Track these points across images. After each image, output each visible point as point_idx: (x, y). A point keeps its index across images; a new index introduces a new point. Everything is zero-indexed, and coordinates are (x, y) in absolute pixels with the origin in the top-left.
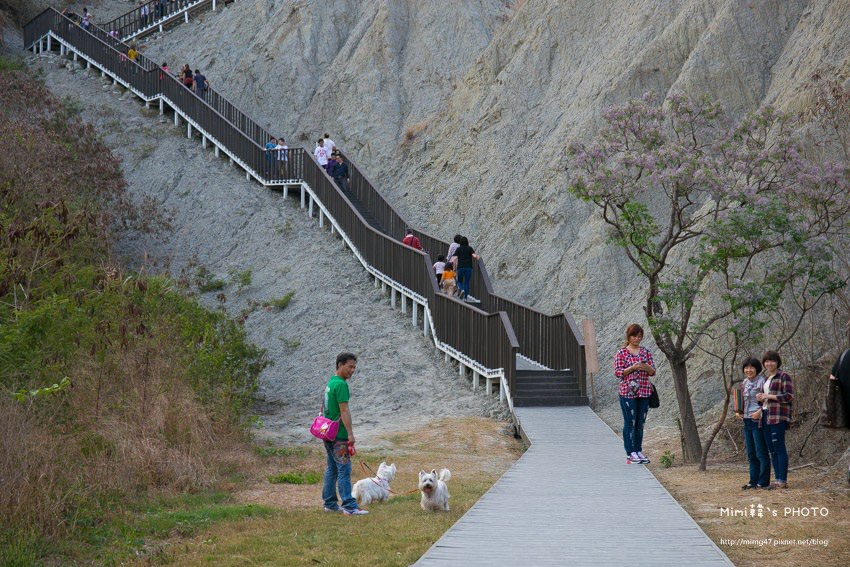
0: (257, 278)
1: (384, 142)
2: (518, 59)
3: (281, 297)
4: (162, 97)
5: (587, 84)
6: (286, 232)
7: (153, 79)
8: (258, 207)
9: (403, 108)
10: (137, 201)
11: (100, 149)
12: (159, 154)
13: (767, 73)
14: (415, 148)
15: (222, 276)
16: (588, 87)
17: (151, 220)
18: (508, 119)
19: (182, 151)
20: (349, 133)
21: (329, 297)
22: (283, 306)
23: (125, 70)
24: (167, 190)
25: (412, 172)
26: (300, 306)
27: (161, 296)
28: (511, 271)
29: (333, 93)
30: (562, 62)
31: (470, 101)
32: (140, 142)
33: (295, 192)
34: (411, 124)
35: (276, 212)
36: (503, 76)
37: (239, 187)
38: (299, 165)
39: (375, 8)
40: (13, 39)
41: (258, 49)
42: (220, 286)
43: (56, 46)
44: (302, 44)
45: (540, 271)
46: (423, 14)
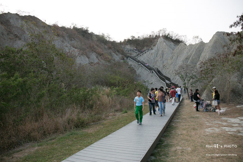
0: (149, 81)
1: (161, 66)
2: (174, 57)
3: (151, 83)
4: (139, 63)
5: (181, 59)
6: (152, 76)
7: (138, 62)
8: (149, 74)
9: (163, 62)
10: (137, 74)
11: (134, 69)
12: (139, 69)
13: (199, 58)
14: (165, 66)
15: (146, 81)
16: (181, 60)
17: (139, 76)
18: (173, 63)
19: (142, 69)
20: (158, 65)
21: (156, 83)
22: (152, 84)
23: (136, 61)
24: (140, 72)
25: (164, 69)
26: (153, 83)
27: (141, 86)
28: (174, 79)
29: (156, 62)
30: (179, 57)
31: (170, 62)
32: (138, 68)
33: (153, 72)
34: (164, 64)
35: (151, 74)
36: (173, 59)
37: (147, 72)
38: (153, 69)
39: (160, 52)
40: (125, 58)
41: (149, 58)
42: (146, 82)
43: (129, 59)
44: (153, 57)
45: (177, 79)
46: (165, 53)
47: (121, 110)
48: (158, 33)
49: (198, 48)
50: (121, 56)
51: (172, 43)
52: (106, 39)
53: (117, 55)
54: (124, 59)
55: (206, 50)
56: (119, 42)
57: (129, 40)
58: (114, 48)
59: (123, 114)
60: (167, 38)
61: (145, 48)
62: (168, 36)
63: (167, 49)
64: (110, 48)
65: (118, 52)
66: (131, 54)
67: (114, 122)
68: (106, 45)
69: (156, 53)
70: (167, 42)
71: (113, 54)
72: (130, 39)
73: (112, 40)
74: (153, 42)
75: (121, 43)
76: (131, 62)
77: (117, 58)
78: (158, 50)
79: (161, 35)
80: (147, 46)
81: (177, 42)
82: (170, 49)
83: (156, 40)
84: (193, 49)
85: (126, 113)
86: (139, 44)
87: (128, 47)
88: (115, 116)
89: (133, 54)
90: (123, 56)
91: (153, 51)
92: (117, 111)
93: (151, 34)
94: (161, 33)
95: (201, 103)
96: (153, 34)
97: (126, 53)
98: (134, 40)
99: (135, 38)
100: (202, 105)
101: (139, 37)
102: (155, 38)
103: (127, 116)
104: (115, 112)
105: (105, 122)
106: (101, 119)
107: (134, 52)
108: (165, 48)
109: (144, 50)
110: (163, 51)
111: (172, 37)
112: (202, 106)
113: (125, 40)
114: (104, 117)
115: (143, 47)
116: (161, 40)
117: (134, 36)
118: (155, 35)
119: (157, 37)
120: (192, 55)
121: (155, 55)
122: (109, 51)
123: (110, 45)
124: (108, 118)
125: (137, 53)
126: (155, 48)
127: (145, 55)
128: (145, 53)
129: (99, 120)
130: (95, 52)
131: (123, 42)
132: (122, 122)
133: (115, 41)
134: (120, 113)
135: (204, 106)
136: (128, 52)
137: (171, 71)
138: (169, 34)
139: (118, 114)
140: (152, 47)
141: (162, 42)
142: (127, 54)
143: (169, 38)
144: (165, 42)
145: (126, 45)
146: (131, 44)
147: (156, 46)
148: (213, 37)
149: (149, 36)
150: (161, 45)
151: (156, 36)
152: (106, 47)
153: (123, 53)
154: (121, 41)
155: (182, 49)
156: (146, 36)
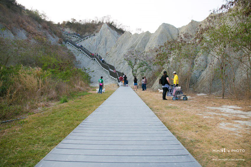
0: (90, 69)
1: (104, 54)
2: (118, 45)
4: (80, 49)
5: (126, 48)
6: (93, 64)
8: (90, 61)
9: (106, 50)
10: (77, 60)
11: (73, 55)
12: (80, 55)
13: (145, 47)
14: (107, 55)
15: (86, 68)
17: (79, 63)
18: (117, 52)
20: (100, 53)
21: (97, 71)
22: (93, 72)
24: (80, 59)
25: (107, 57)
26: (95, 72)
27: (80, 70)
28: (118, 68)
29: (98, 49)
30: (123, 46)
31: (113, 49)
32: (78, 54)
33: (94, 59)
34: (107, 52)
35: (92, 62)
36: (117, 47)
37: (88, 59)
39: (103, 39)
40: (64, 43)
41: (90, 44)
42: (86, 70)
43: (68, 43)
44: (95, 43)
45: (121, 68)
46: (108, 40)
47: (57, 99)
48: (101, 19)
49: (144, 37)
50: (58, 39)
51: (116, 32)
52: (40, 16)
53: (53, 37)
54: (61, 43)
55: (152, 40)
56: (57, 23)
57: (69, 23)
58: (51, 29)
59: (62, 104)
60: (111, 26)
61: (87, 34)
62: (112, 23)
63: (110, 37)
64: (45, 28)
65: (55, 34)
66: (70, 38)
67: (46, 118)
68: (40, 23)
69: (99, 39)
70: (111, 29)
71: (49, 35)
72: (71, 21)
73: (48, 20)
74: (96, 29)
75: (59, 25)
76: (70, 47)
77: (53, 40)
78: (101, 36)
79: (104, 22)
80: (89, 32)
81: (121, 31)
82: (114, 36)
83: (99, 27)
84: (138, 38)
85: (66, 103)
86: (80, 28)
87: (67, 30)
88: (48, 108)
89: (73, 39)
90: (60, 39)
91: (96, 37)
92: (51, 99)
93: (94, 20)
94: (105, 19)
95: (170, 89)
96: (96, 20)
97: (64, 36)
98: (75, 24)
99: (76, 21)
100: (171, 92)
101: (80, 21)
102: (98, 25)
103: (68, 107)
104: (48, 101)
105: (28, 118)
106: (22, 112)
107: (74, 36)
108: (109, 36)
109: (85, 35)
110: (106, 38)
111: (116, 26)
112: (171, 94)
113: (64, 22)
114: (28, 109)
115: (85, 32)
116: (105, 26)
117: (74, 19)
118: (98, 21)
119: (100, 24)
120: (138, 43)
121: (98, 41)
122: (44, 32)
123: (46, 24)
124: (35, 111)
125: (77, 38)
126: (98, 35)
127: (86, 41)
128: (87, 38)
129: (17, 114)
130: (24, 29)
131: (62, 24)
132: (62, 118)
133: (52, 22)
134: (56, 103)
135: (174, 93)
136: (67, 36)
137: (115, 60)
138: (113, 22)
139: (53, 104)
140: (94, 33)
141: (106, 29)
142: (66, 37)
143: (113, 26)
144: (109, 29)
145: (65, 28)
146: (70, 27)
147: (100, 32)
148: (159, 28)
149: (92, 21)
150: (105, 32)
151: (100, 22)
152: (40, 26)
153: (60, 36)
154: (59, 23)
155: (127, 37)
156: (89, 21)
